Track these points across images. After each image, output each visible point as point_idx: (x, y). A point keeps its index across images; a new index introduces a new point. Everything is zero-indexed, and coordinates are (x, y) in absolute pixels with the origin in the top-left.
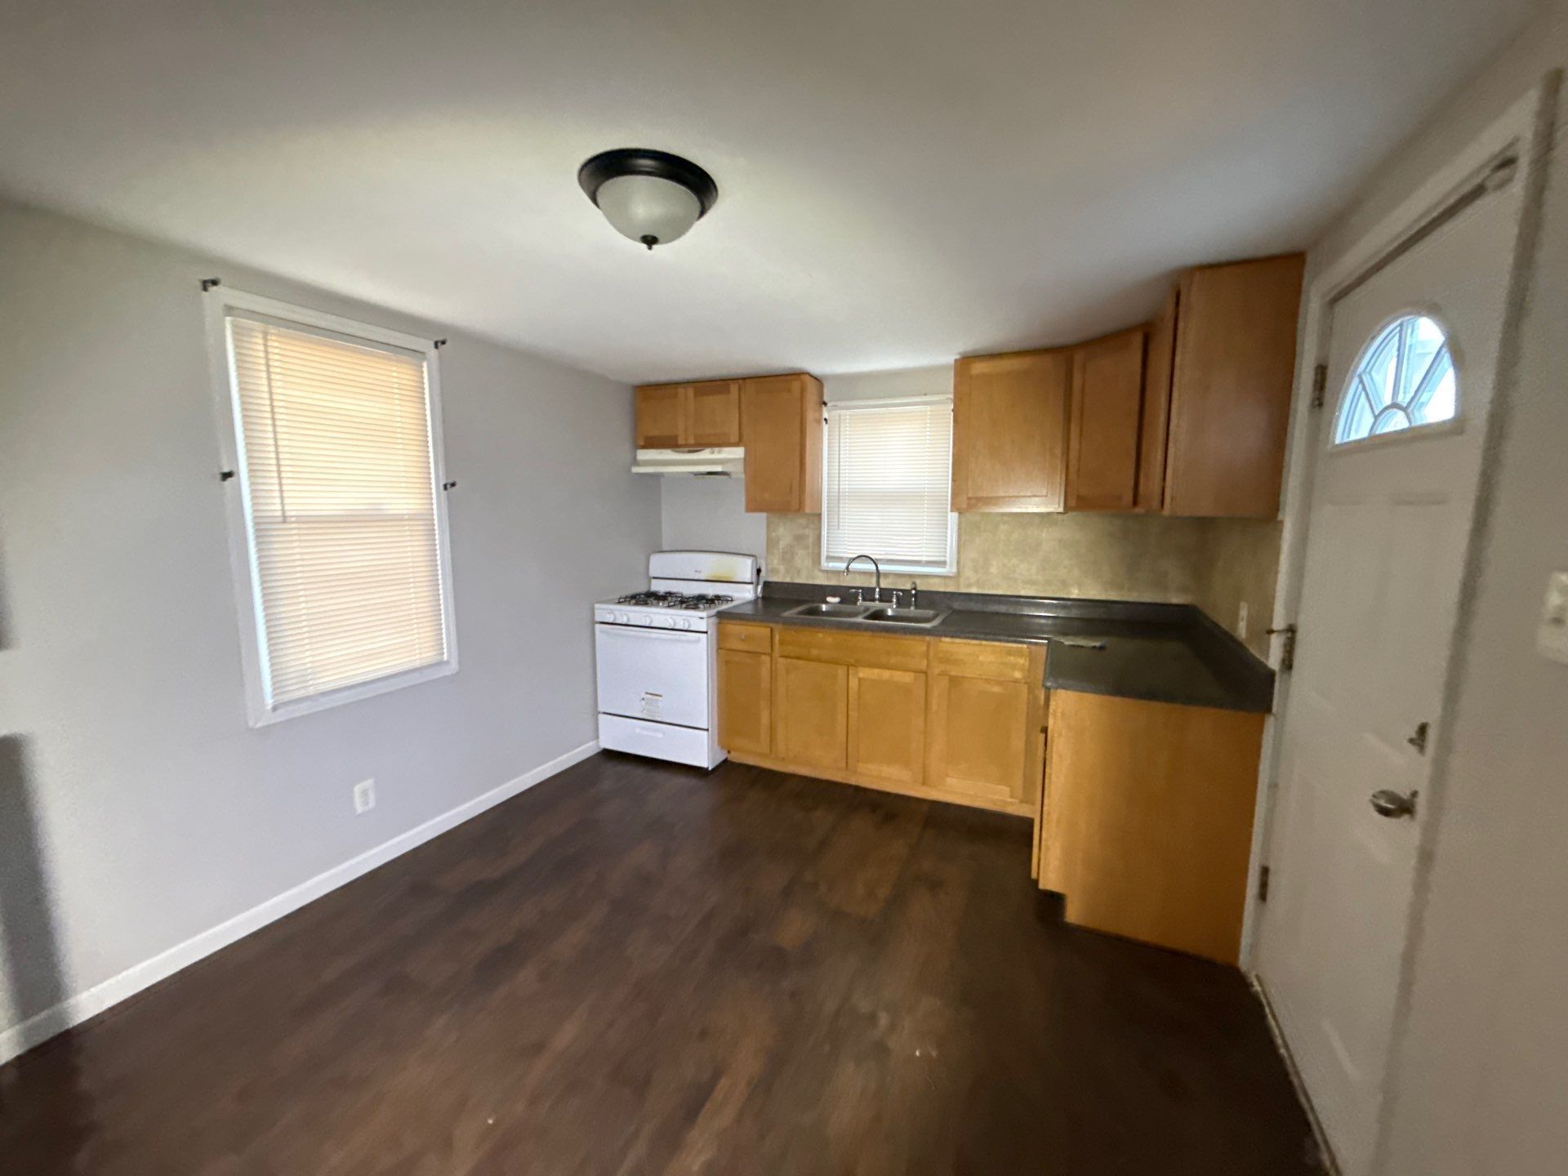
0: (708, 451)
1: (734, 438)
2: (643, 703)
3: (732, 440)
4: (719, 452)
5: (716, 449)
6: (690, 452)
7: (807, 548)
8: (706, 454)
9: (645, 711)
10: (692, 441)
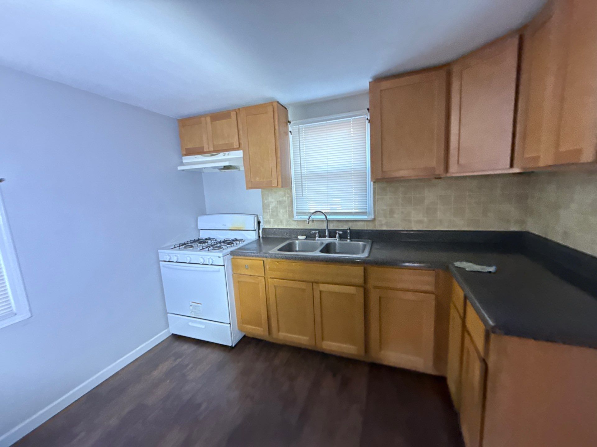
0: (222, 154)
1: (236, 145)
2: (191, 308)
3: (235, 147)
4: (228, 155)
5: (226, 153)
6: (212, 155)
7: (285, 208)
8: (221, 156)
9: (193, 313)
10: (212, 149)
